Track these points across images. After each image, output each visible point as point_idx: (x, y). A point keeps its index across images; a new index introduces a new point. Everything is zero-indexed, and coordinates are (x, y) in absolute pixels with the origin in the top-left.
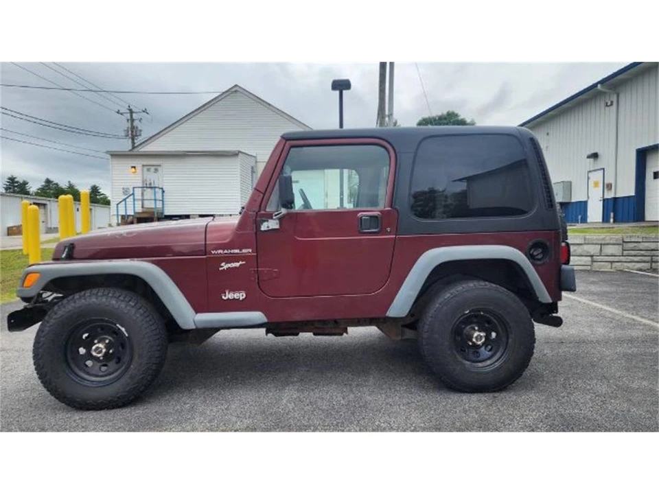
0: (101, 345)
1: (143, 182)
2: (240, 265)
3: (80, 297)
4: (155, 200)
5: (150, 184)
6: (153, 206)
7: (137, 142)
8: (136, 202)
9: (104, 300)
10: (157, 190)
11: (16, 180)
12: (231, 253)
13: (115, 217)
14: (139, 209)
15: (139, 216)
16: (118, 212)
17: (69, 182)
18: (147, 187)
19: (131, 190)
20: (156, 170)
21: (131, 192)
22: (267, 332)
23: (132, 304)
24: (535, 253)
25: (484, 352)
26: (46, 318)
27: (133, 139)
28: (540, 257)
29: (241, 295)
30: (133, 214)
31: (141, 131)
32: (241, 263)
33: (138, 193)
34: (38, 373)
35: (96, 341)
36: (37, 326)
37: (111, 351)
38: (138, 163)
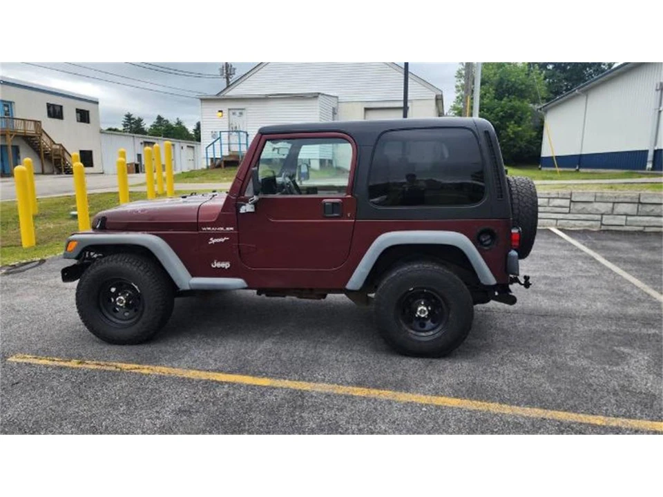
0: (122, 298)
1: (229, 126)
2: (225, 240)
3: (105, 261)
4: (240, 144)
5: (236, 128)
6: (238, 150)
7: (232, 80)
8: (223, 146)
9: (121, 264)
10: (241, 133)
11: (132, 117)
12: (217, 230)
13: (205, 160)
14: (226, 153)
15: (225, 159)
16: (207, 155)
17: (178, 119)
18: (233, 131)
19: (219, 133)
20: (241, 114)
21: (219, 136)
22: (259, 293)
23: (142, 268)
24: (483, 240)
25: (429, 324)
26: (83, 275)
27: (227, 78)
28: (487, 243)
29: (226, 265)
30: (220, 157)
31: (234, 69)
32: (225, 238)
33: (225, 135)
34: (80, 315)
35: (120, 294)
36: (77, 282)
37: (130, 302)
38: (225, 107)
